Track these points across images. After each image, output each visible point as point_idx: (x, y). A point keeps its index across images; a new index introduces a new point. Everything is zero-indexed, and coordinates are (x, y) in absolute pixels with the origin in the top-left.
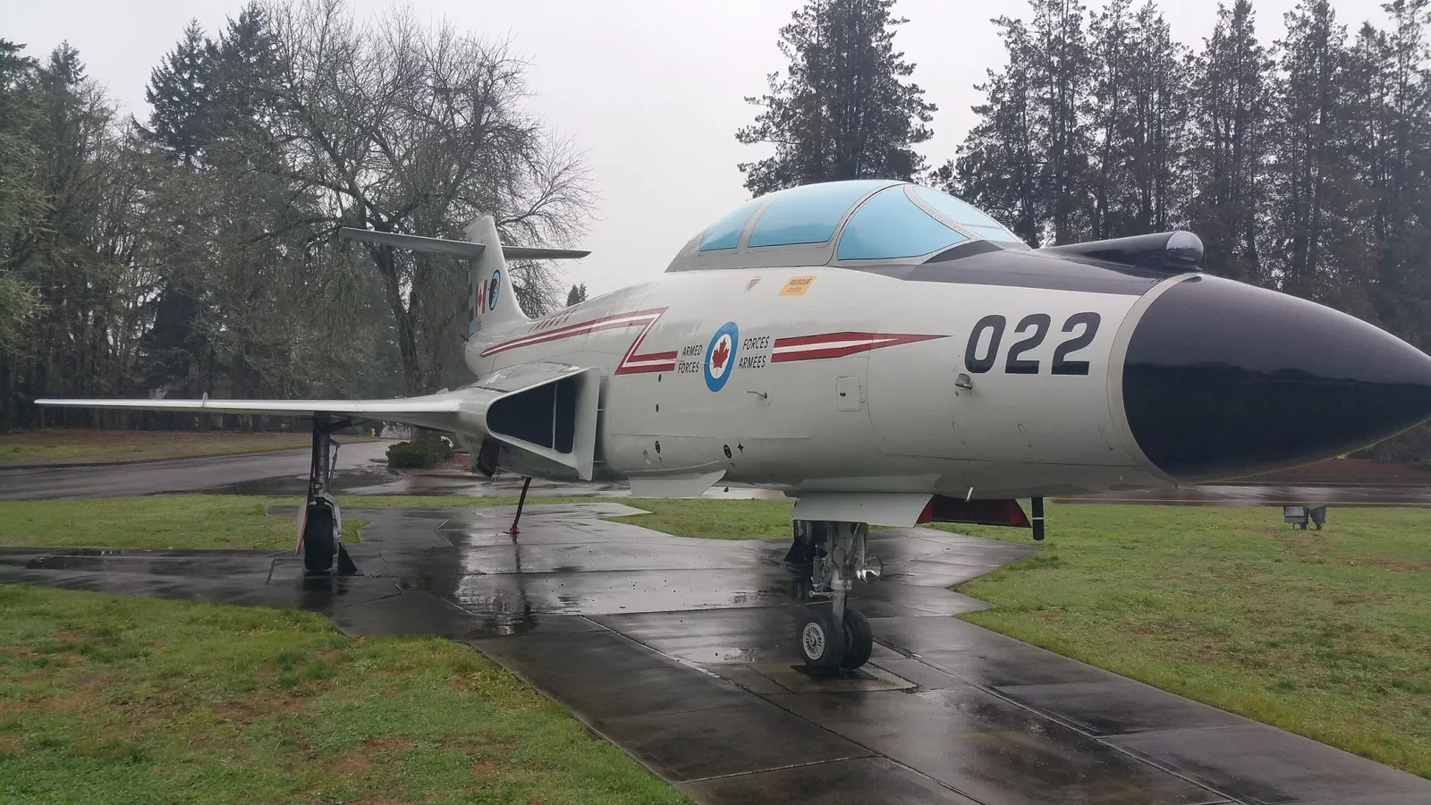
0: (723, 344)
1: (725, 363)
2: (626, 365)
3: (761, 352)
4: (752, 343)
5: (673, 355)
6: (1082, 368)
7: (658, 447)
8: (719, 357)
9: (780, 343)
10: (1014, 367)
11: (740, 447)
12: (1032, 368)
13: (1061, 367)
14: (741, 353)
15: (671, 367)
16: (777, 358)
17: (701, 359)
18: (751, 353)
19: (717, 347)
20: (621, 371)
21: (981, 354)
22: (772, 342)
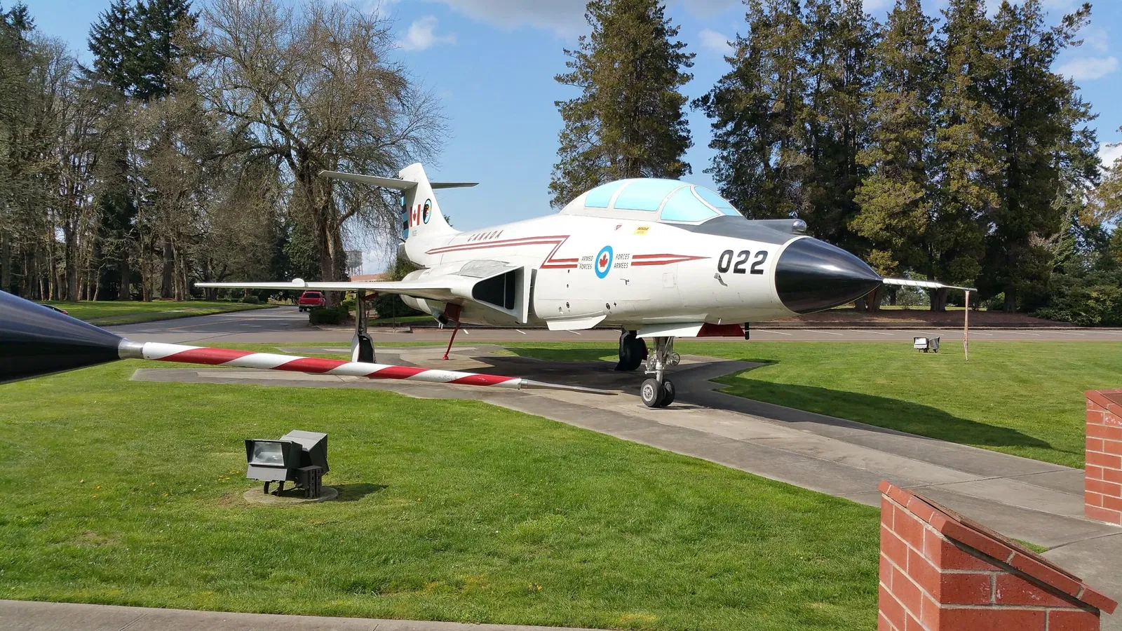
0: (605, 256)
1: (606, 265)
2: (546, 264)
3: (625, 261)
4: (620, 256)
5: (576, 260)
6: (761, 272)
7: (568, 305)
8: (603, 263)
9: (635, 257)
10: (736, 271)
11: (615, 304)
12: (743, 271)
13: (754, 272)
14: (615, 261)
15: (576, 266)
16: (633, 264)
17: (593, 263)
18: (620, 261)
19: (601, 257)
20: (543, 266)
21: (724, 265)
22: (631, 256)
